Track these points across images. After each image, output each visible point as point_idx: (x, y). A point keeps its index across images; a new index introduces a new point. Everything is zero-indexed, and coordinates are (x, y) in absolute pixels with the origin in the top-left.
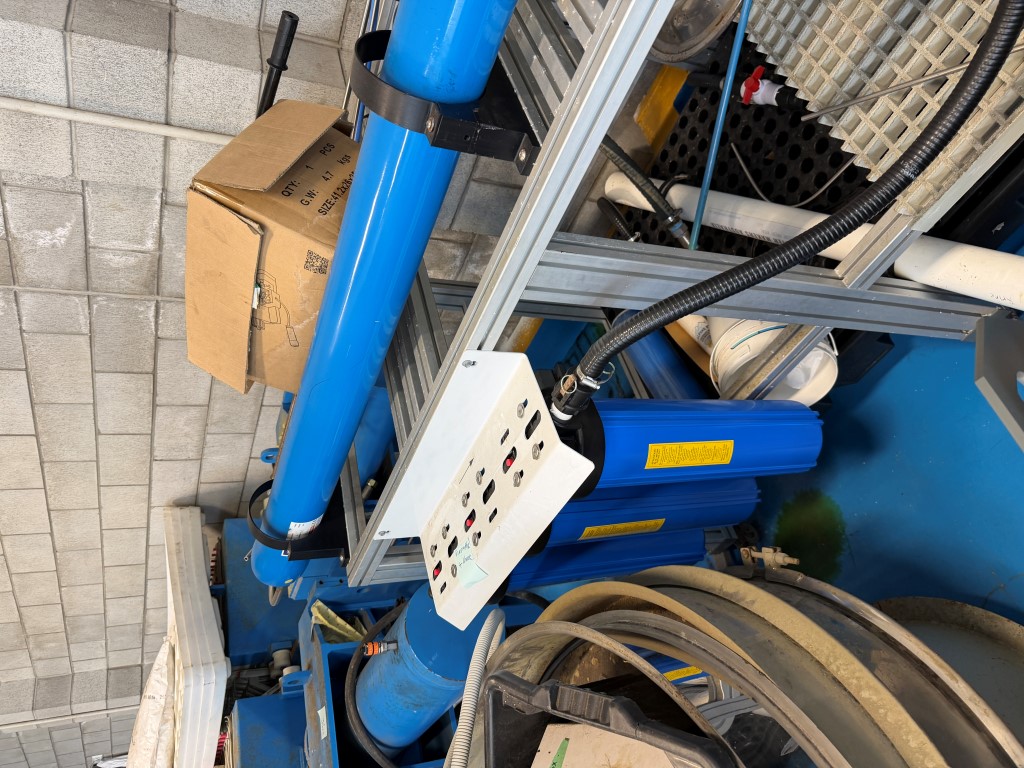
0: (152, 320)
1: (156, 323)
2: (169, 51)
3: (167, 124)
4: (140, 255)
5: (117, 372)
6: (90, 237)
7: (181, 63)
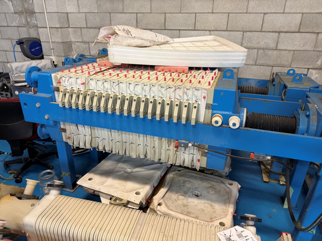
5: (301, 21)
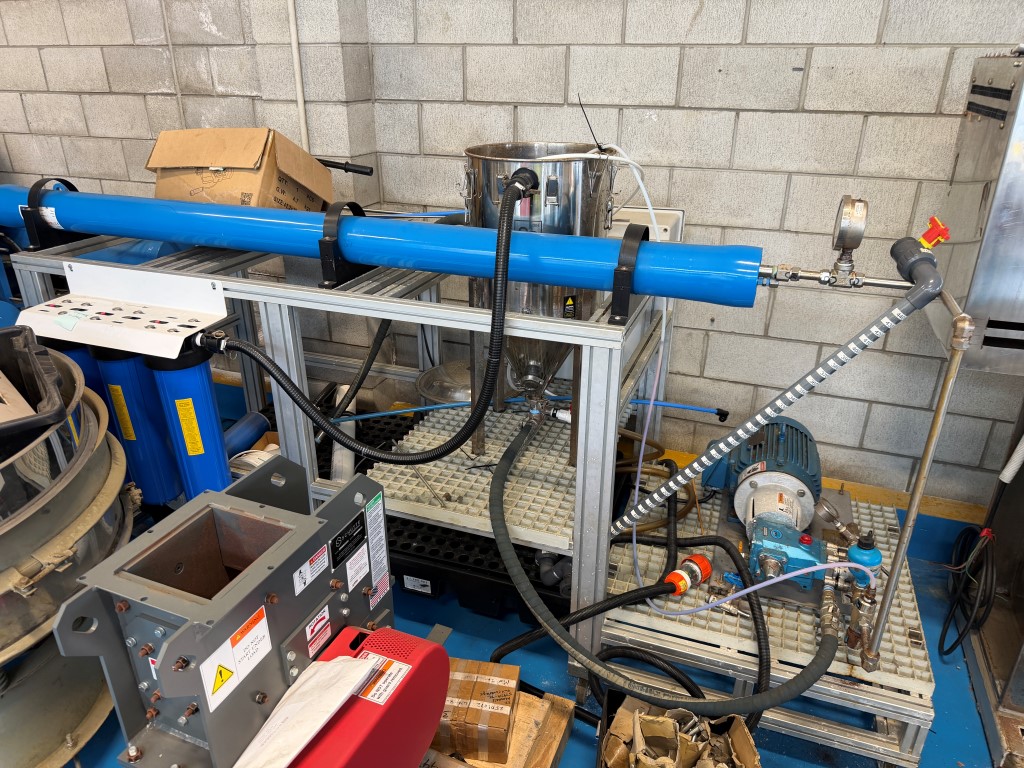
0: (160, 91)
1: (157, 94)
2: (347, 102)
3: (305, 102)
4: (210, 82)
6: (215, 48)
7: (342, 109)
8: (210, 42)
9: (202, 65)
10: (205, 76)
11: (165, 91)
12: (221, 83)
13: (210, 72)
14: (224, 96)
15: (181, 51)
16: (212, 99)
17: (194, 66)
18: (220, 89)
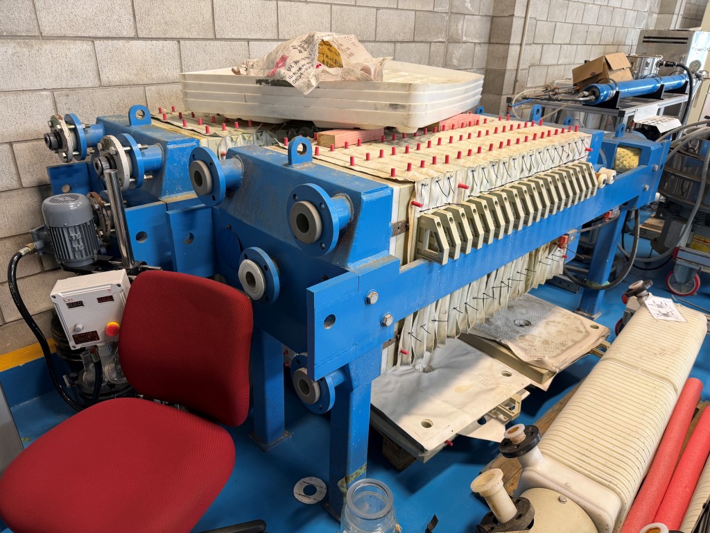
0: (439, 40)
1: (437, 42)
5: (415, 22)
8: (466, 12)
9: (460, 26)
10: (460, 32)
11: (441, 40)
12: (466, 35)
13: (462, 29)
14: (465, 42)
15: (453, 16)
16: (459, 45)
17: (457, 25)
18: (464, 39)
